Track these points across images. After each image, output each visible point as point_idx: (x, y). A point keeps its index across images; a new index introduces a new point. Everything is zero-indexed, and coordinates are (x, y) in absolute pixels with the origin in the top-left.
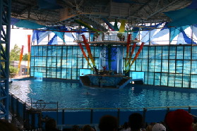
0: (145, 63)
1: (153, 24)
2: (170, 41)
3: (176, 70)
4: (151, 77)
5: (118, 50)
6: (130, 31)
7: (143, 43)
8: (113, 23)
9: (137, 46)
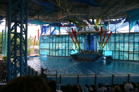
0: (113, 45)
1: (118, 20)
2: (130, 30)
3: (134, 49)
4: (117, 54)
5: (95, 37)
6: (102, 25)
7: (111, 32)
8: (91, 20)
9: (107, 34)
